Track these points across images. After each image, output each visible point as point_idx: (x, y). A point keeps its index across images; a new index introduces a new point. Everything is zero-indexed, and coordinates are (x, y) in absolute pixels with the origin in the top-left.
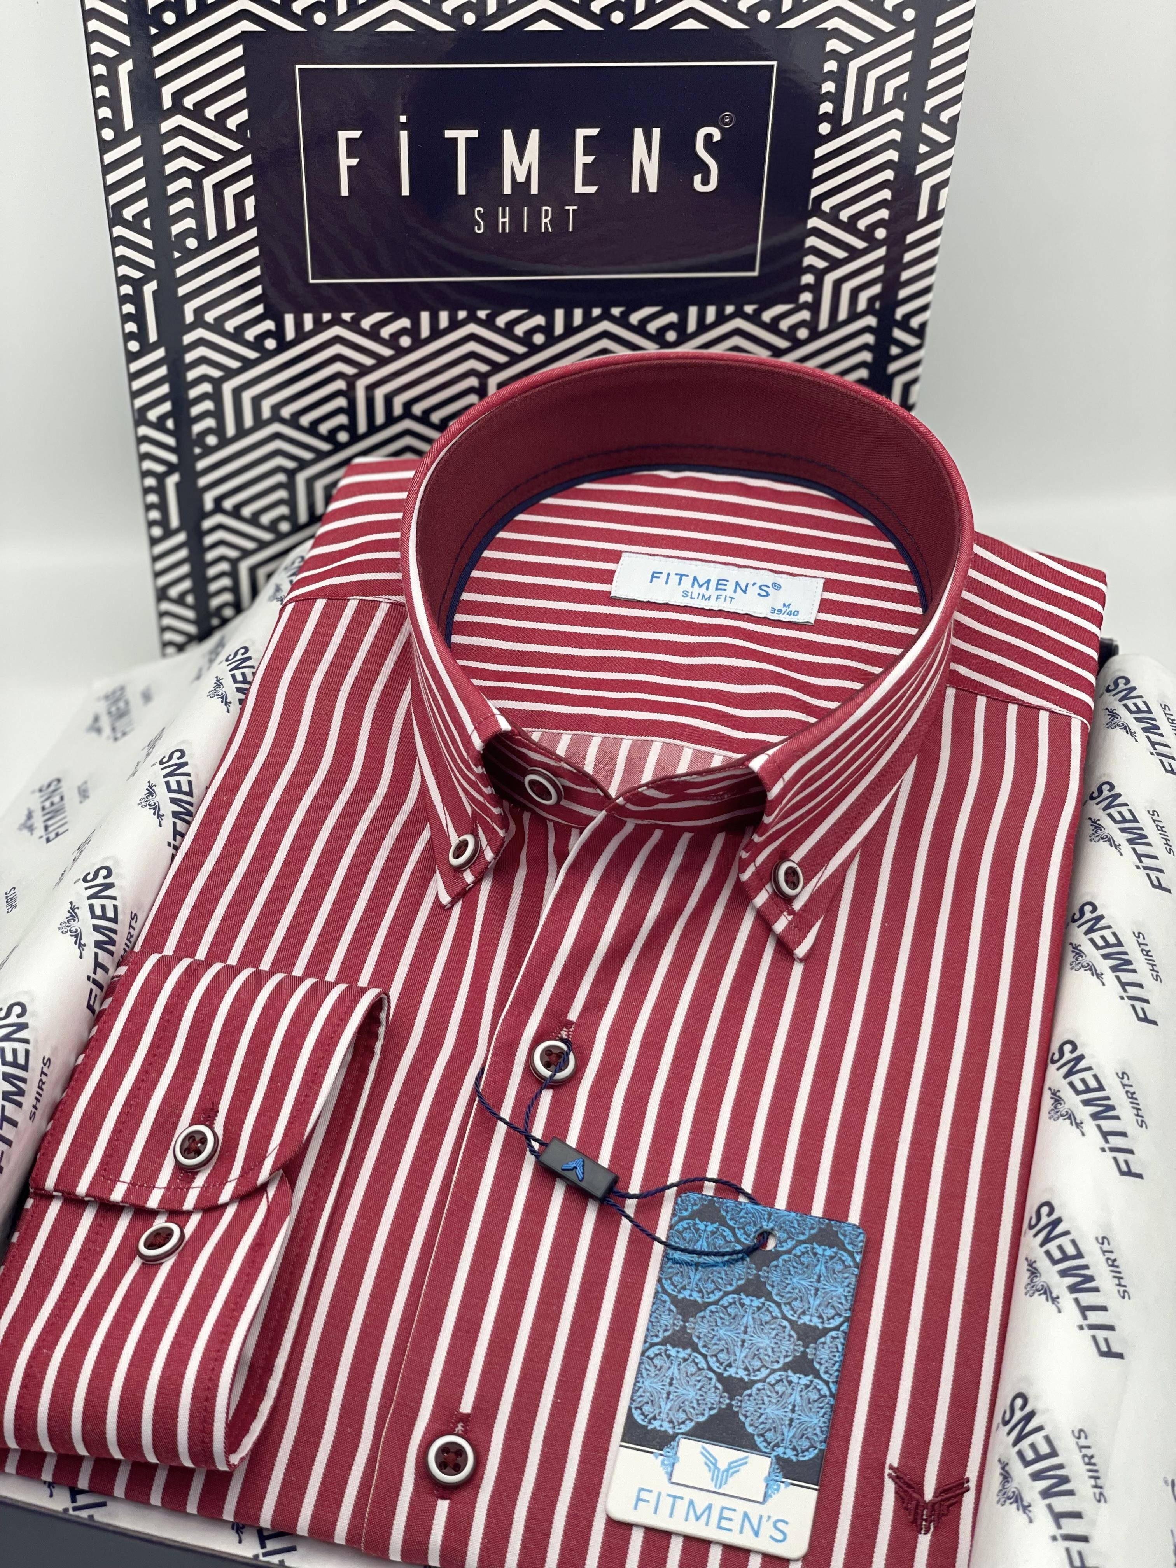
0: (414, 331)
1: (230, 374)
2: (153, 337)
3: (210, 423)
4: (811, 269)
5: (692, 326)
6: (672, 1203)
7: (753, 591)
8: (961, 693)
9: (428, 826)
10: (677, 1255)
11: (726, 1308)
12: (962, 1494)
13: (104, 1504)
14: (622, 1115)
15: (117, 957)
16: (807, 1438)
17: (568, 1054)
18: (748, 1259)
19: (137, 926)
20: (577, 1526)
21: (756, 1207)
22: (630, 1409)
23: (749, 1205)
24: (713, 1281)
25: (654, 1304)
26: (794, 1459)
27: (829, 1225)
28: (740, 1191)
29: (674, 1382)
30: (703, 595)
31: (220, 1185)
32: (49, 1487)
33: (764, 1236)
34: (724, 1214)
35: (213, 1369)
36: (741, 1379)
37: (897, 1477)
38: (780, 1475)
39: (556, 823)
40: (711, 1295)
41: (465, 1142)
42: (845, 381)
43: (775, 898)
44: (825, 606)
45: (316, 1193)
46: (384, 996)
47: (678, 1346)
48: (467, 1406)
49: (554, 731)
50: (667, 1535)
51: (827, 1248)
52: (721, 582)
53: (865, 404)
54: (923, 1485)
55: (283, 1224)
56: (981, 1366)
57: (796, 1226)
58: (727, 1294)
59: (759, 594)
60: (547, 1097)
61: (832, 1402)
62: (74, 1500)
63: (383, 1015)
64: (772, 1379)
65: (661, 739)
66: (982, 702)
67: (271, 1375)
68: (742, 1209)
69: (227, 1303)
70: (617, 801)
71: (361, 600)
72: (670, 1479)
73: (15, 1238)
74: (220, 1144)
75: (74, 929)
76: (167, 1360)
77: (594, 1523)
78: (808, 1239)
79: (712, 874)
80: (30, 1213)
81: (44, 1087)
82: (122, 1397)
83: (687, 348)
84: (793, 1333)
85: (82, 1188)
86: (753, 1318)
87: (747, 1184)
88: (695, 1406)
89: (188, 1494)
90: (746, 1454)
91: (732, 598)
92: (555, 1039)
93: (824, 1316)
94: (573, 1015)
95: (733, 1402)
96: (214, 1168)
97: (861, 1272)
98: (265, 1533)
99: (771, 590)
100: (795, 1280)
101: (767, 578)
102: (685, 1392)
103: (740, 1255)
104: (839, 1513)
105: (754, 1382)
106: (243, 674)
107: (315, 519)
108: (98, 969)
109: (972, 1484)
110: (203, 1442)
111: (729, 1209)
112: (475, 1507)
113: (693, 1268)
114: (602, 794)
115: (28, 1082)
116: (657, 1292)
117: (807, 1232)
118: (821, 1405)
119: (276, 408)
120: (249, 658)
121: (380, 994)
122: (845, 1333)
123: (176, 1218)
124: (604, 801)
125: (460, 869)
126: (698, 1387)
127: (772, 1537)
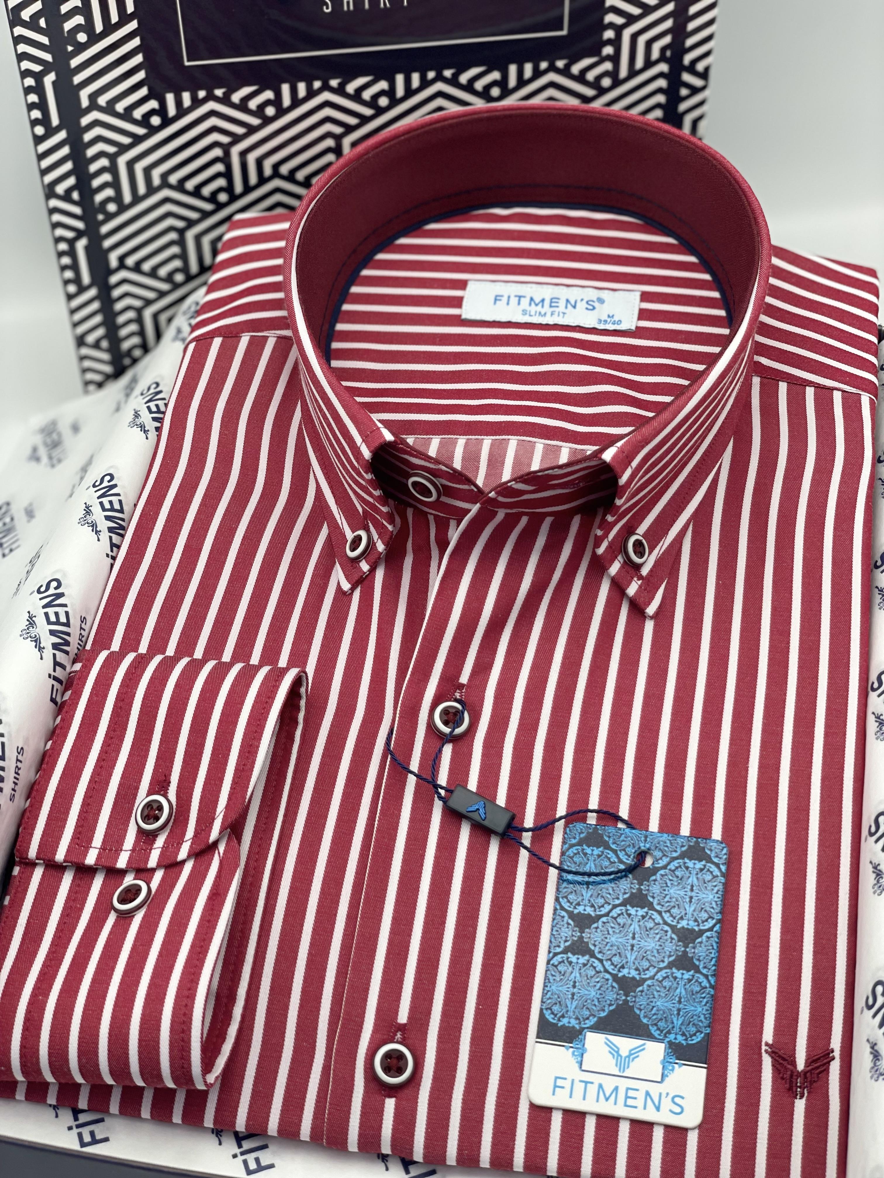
0: (277, 102)
1: (123, 149)
2: (55, 121)
3: (109, 192)
4: (611, 25)
5: (512, 82)
6: (562, 833)
7: (581, 306)
8: (766, 381)
9: (325, 525)
10: (570, 877)
11: (615, 918)
12: (829, 1063)
13: (102, 1120)
14: (512, 761)
15: (72, 655)
16: (694, 1024)
17: (463, 713)
18: (630, 876)
19: (87, 627)
20: (505, 1112)
21: (634, 831)
22: (541, 1010)
23: (628, 830)
24: (602, 897)
25: (554, 919)
26: (684, 1042)
27: (697, 843)
28: (618, 819)
29: (577, 984)
30: (540, 313)
31: (177, 845)
32: (54, 1109)
33: (642, 855)
34: (607, 839)
35: (186, 1005)
36: (633, 978)
37: (773, 1052)
38: (674, 1057)
39: (436, 516)
40: (602, 909)
41: (382, 794)
42: (648, 120)
43: (626, 567)
44: (643, 314)
45: (259, 846)
46: (302, 674)
47: (578, 954)
48: (403, 1017)
49: (425, 436)
50: (582, 1115)
51: (696, 862)
52: (554, 300)
53: (666, 138)
54: (795, 1058)
55: (234, 875)
56: (836, 953)
57: (669, 845)
58: (615, 907)
59: (587, 309)
60: (448, 750)
61: (712, 992)
62: (76, 1119)
63: (303, 690)
64: (659, 976)
65: (516, 437)
66: (783, 387)
67: (235, 1002)
68: (622, 834)
69: (193, 946)
70: (490, 495)
71: (252, 336)
72: (581, 1068)
73: (7, 901)
74: (174, 810)
75: (33, 635)
76: (146, 999)
77: (519, 1109)
78: (680, 855)
79: (572, 550)
80: (17, 879)
81: (19, 772)
82: (110, 1034)
83: (510, 101)
84: (674, 936)
85: (60, 856)
86: (639, 926)
87: (624, 812)
88: (597, 1004)
89: (172, 1108)
90: (642, 1042)
91: (564, 313)
92: (450, 701)
93: (699, 920)
94: (464, 679)
95: (629, 998)
96: (171, 830)
97: (726, 880)
98: (241, 1135)
99: (596, 304)
100: (672, 891)
101: (593, 294)
102: (587, 992)
103: (624, 873)
104: (726, 1086)
105: (645, 980)
106: (157, 406)
107: (204, 269)
108: (58, 668)
109: (837, 1054)
110: (183, 1067)
111: (611, 835)
112: (417, 1102)
113: (585, 886)
114: (475, 490)
115: (6, 769)
116: (555, 910)
117: (678, 850)
118: (703, 995)
119: (164, 176)
120: (161, 392)
121: (299, 672)
122: (718, 933)
123: (143, 875)
124: (477, 495)
125: (356, 561)
126: (597, 987)
127: (671, 1111)
